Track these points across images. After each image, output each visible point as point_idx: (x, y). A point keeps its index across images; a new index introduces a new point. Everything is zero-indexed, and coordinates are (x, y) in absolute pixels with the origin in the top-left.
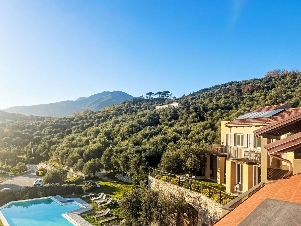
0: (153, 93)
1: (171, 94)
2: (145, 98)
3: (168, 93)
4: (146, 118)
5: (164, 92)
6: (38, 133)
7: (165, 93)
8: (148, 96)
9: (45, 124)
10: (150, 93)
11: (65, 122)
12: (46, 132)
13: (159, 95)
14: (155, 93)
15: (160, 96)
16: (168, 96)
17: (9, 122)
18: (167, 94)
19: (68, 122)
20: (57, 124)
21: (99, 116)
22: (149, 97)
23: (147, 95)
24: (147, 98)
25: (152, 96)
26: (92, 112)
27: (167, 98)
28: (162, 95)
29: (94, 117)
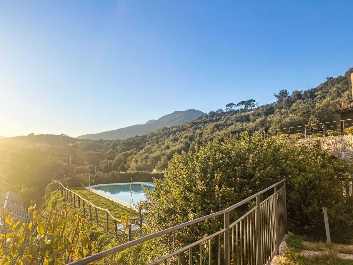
0: (234, 104)
1: (258, 103)
2: (225, 111)
3: (254, 102)
4: (232, 120)
5: (248, 101)
6: (111, 151)
7: (250, 102)
8: (229, 107)
9: (117, 143)
10: (231, 105)
11: (138, 139)
12: (119, 150)
13: (242, 105)
14: (237, 104)
15: (244, 106)
16: (254, 106)
17: (81, 144)
18: (252, 103)
19: (141, 139)
20: (129, 142)
21: (174, 130)
22: (230, 109)
23: (227, 107)
24: (227, 111)
25: (233, 107)
26: (166, 128)
27: (252, 108)
28: (245, 105)
29: (169, 132)
